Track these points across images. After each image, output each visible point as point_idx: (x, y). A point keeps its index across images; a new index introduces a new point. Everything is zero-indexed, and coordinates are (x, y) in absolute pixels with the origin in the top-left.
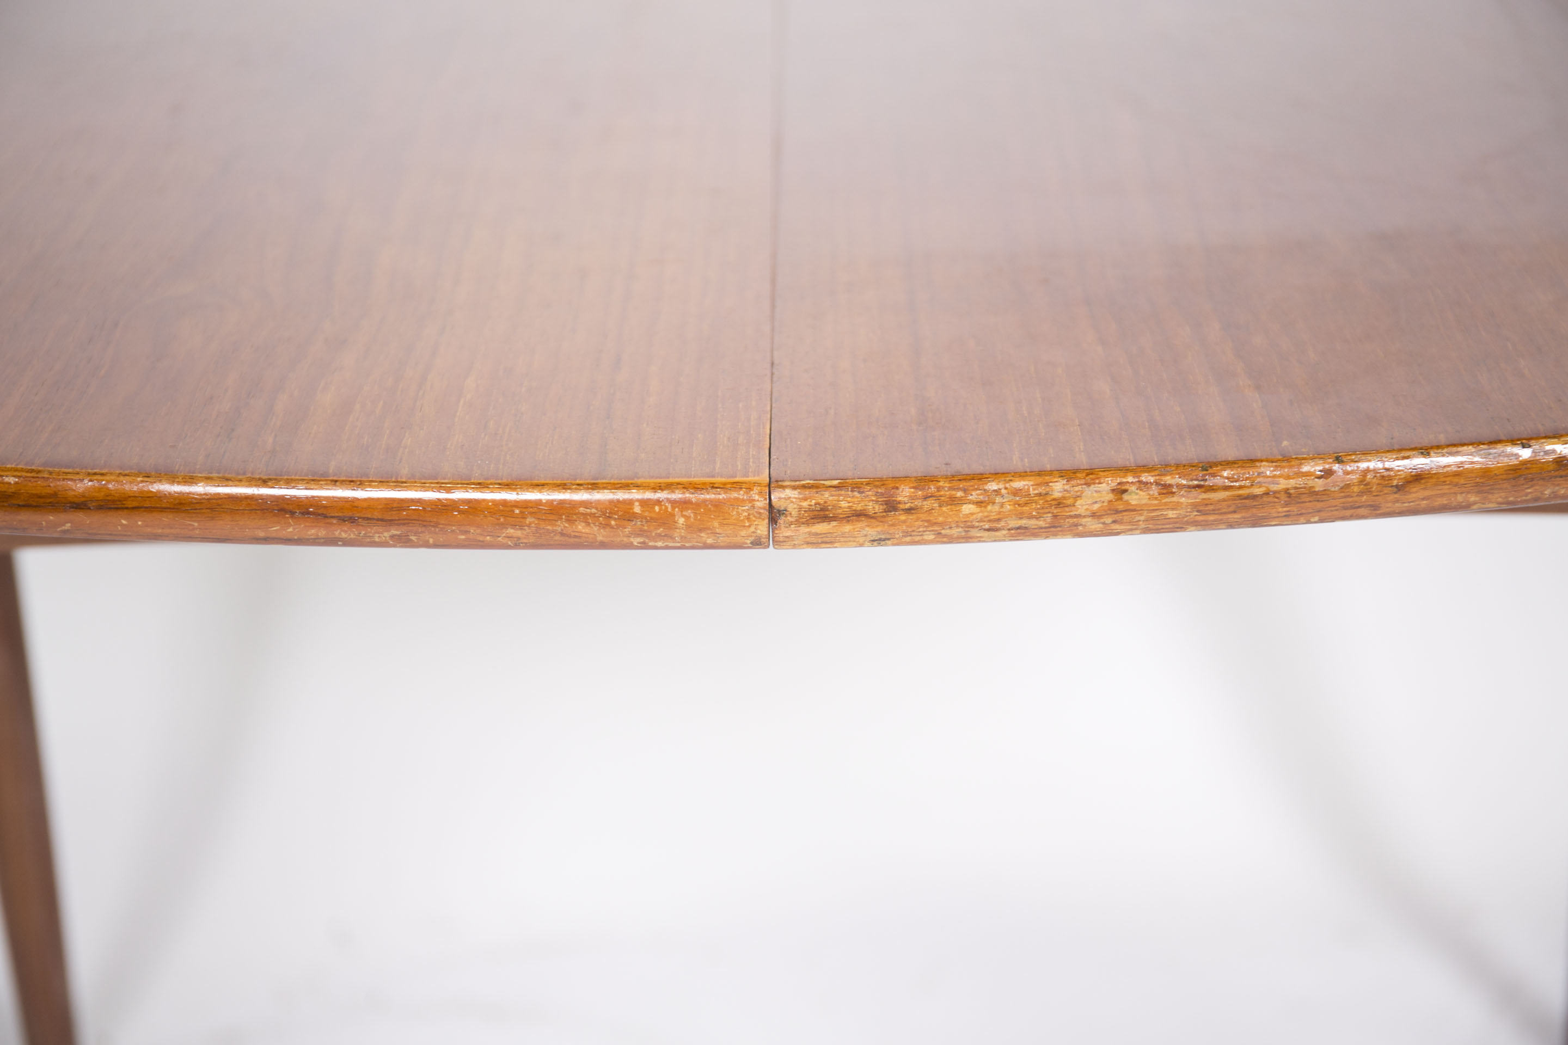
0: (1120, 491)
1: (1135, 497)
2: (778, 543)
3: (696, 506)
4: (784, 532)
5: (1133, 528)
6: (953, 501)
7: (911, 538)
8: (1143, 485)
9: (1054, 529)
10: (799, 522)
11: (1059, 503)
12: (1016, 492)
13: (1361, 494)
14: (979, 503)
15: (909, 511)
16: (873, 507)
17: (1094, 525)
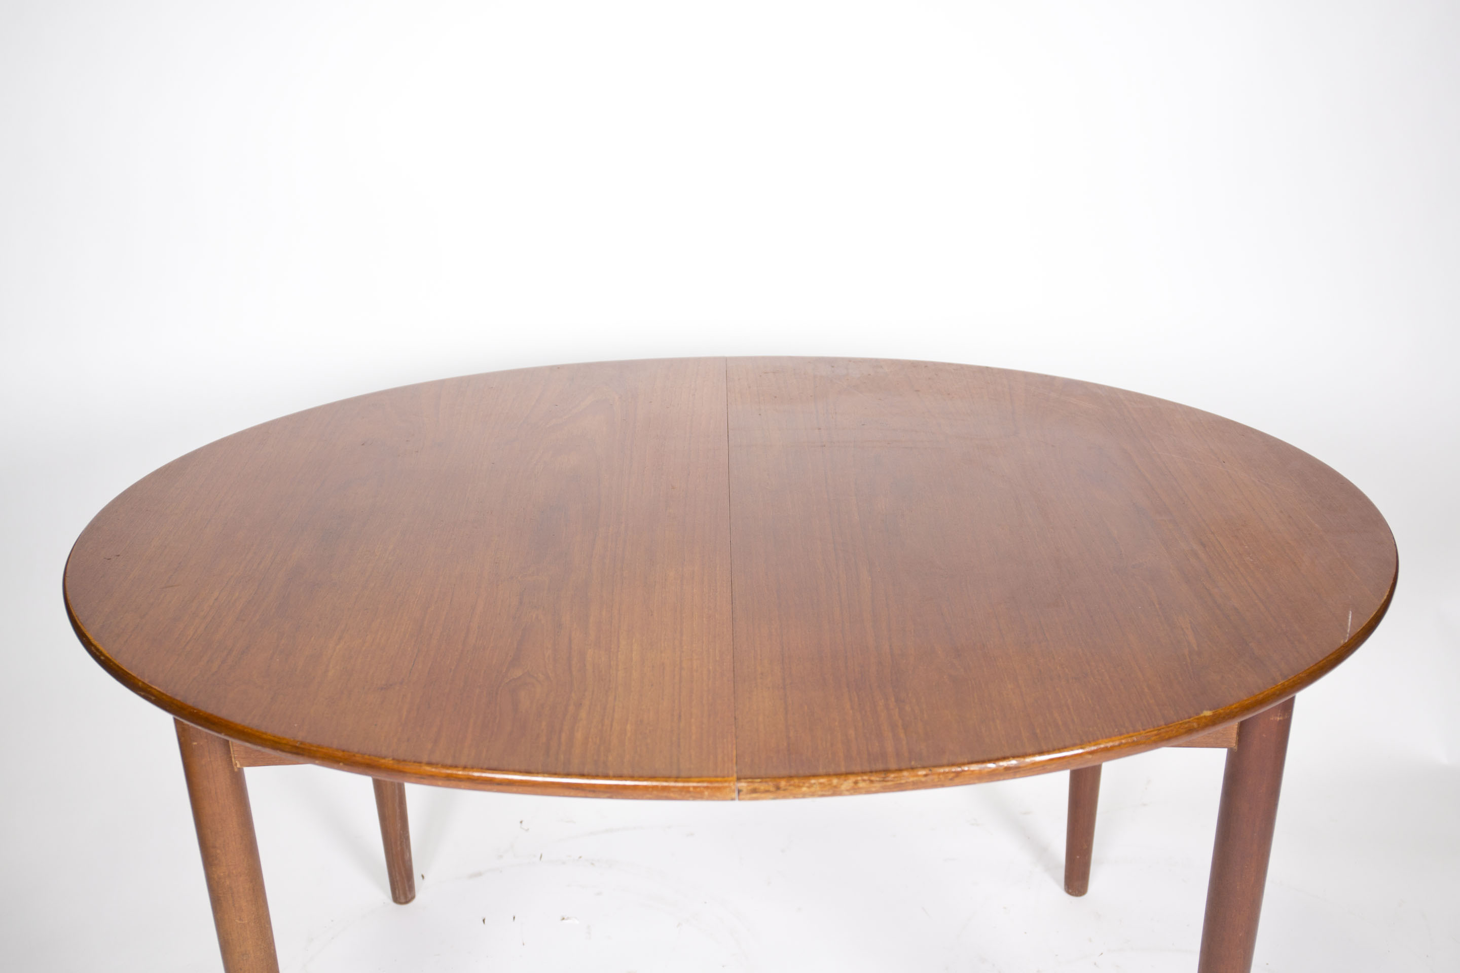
0: (856, 783)
1: (861, 785)
2: (739, 799)
3: (712, 788)
4: (741, 797)
5: (860, 793)
6: (799, 787)
7: (784, 797)
8: (864, 780)
9: (834, 794)
10: (747, 793)
11: (835, 787)
12: (821, 784)
13: (938, 781)
14: (809, 787)
15: (785, 790)
16: (772, 789)
17: (847, 793)
